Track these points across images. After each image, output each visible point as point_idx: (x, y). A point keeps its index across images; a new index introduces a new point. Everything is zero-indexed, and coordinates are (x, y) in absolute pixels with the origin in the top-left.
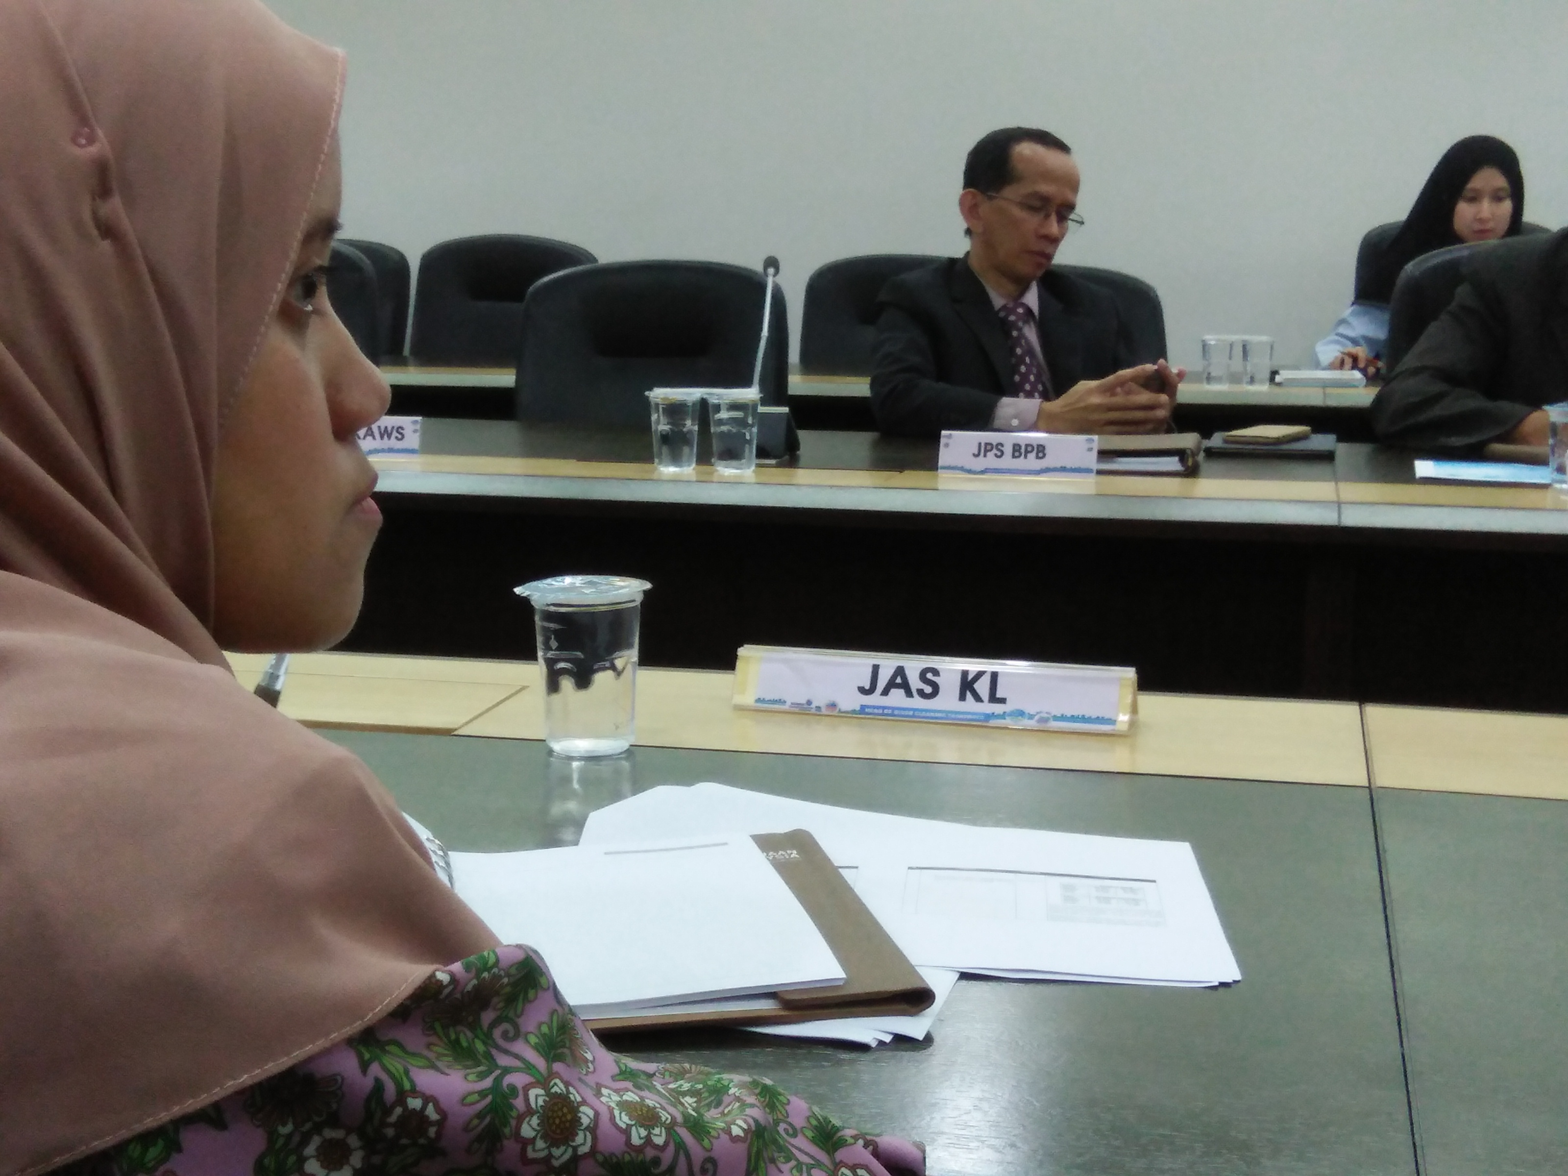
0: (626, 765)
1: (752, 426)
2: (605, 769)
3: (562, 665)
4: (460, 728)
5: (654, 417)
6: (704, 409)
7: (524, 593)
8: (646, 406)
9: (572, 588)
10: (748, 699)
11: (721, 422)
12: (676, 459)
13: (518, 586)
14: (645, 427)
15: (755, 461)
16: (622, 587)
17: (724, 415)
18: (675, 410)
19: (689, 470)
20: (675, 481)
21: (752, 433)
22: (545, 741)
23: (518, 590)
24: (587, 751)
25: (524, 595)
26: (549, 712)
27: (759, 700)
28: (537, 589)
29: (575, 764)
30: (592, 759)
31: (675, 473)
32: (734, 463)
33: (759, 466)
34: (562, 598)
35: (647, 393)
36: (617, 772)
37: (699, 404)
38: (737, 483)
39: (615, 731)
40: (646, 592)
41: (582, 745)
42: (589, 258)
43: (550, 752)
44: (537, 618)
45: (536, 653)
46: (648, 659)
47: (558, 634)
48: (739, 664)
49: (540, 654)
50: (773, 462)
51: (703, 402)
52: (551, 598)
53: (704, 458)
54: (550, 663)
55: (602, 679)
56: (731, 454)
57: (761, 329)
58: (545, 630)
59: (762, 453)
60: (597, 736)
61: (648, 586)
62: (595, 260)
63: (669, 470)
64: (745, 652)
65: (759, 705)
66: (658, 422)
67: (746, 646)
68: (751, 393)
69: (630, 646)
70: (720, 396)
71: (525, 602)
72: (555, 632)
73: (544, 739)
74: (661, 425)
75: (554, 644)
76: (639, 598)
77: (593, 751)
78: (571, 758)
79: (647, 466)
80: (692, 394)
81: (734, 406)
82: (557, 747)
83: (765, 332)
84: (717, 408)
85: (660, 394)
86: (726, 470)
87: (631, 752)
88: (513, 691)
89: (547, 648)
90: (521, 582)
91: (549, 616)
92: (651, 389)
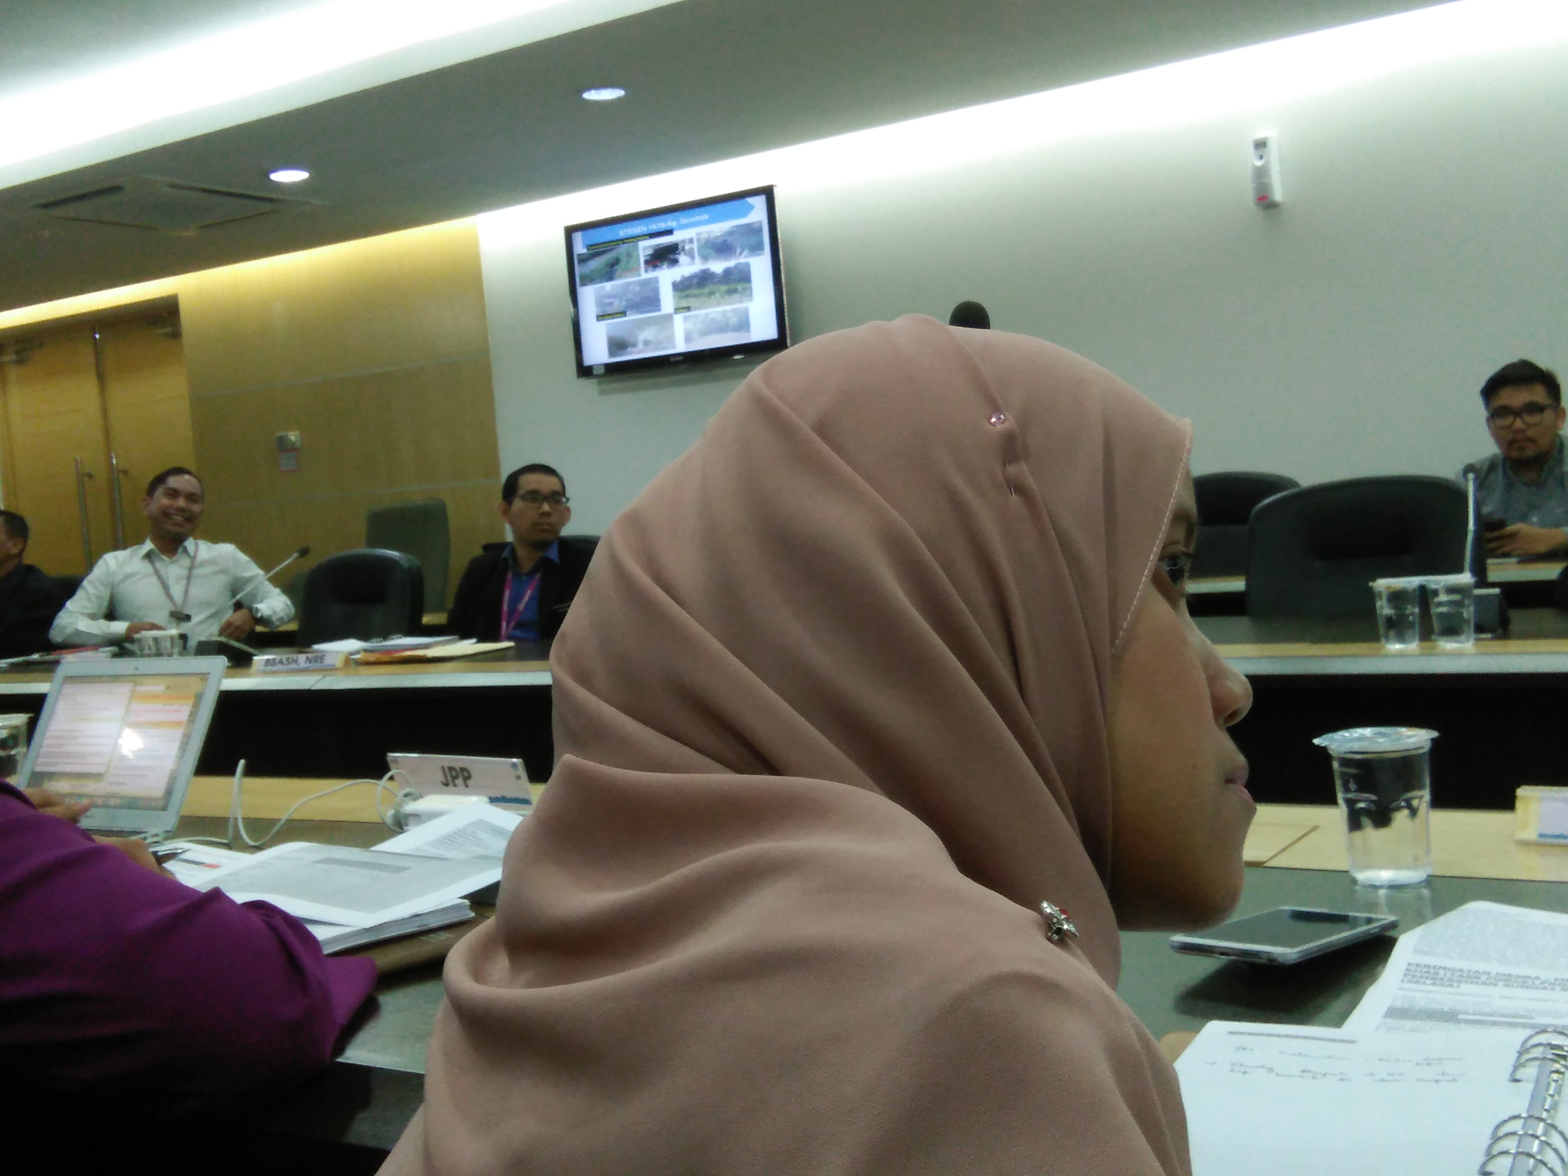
0: (1425, 892)
1: (1468, 606)
2: (1407, 896)
3: (1362, 805)
4: (1267, 861)
5: (1378, 604)
6: (1425, 595)
7: (1322, 743)
8: (1371, 596)
9: (1362, 738)
10: (1531, 834)
11: (1440, 604)
12: (1401, 638)
13: (1316, 737)
14: (1370, 612)
15: (1473, 636)
16: (1411, 736)
17: (1443, 598)
18: (1397, 597)
19: (1413, 646)
20: (1402, 655)
21: (1469, 612)
22: (1347, 872)
23: (1316, 741)
24: (1390, 881)
25: (1323, 745)
26: (1351, 847)
27: (1541, 835)
28: (1331, 740)
29: (1382, 892)
30: (1394, 887)
31: (1400, 649)
32: (1456, 638)
33: (1477, 640)
34: (1357, 746)
35: (1371, 584)
36: (1420, 898)
37: (1418, 590)
38: (1459, 654)
39: (1415, 864)
40: (1433, 740)
41: (1385, 875)
42: (1292, 483)
43: (1354, 881)
44: (1335, 765)
45: (1336, 797)
46: (1440, 801)
47: (1358, 779)
48: (1519, 804)
49: (1340, 796)
50: (1489, 636)
51: (1422, 588)
52: (1348, 747)
53: (1426, 634)
54: (1350, 803)
55: (1401, 817)
56: (1452, 630)
57: (1467, 524)
58: (1343, 774)
59: (1480, 629)
60: (1398, 867)
61: (1435, 734)
62: (1299, 485)
63: (1396, 647)
64: (1523, 792)
65: (1542, 840)
66: (1382, 607)
67: (1522, 787)
68: (1466, 578)
69: (1421, 787)
70: (1438, 583)
71: (1323, 751)
72: (1353, 776)
73: (1347, 870)
74: (1385, 609)
75: (1352, 786)
76: (1427, 746)
77: (1394, 881)
78: (1376, 887)
79: (1375, 645)
80: (1411, 582)
81: (1451, 590)
82: (1362, 876)
83: (1471, 526)
84: (1435, 593)
85: (1383, 584)
86: (1448, 645)
87: (1429, 881)
88: (1307, 830)
89: (1347, 789)
90: (1319, 734)
91: (1345, 762)
92: (1374, 580)
